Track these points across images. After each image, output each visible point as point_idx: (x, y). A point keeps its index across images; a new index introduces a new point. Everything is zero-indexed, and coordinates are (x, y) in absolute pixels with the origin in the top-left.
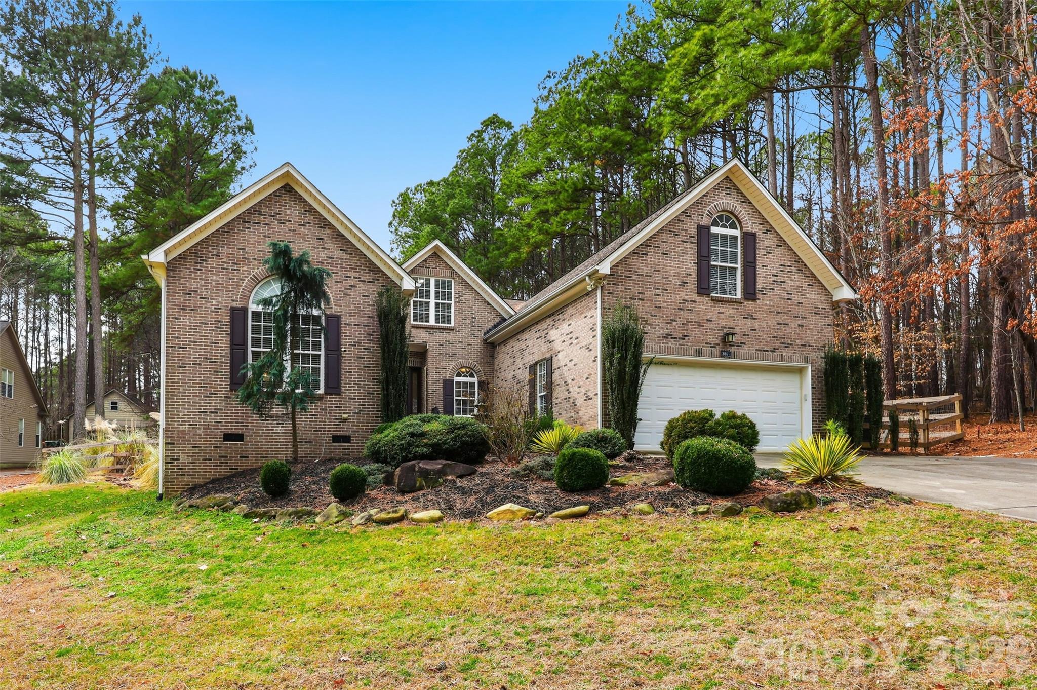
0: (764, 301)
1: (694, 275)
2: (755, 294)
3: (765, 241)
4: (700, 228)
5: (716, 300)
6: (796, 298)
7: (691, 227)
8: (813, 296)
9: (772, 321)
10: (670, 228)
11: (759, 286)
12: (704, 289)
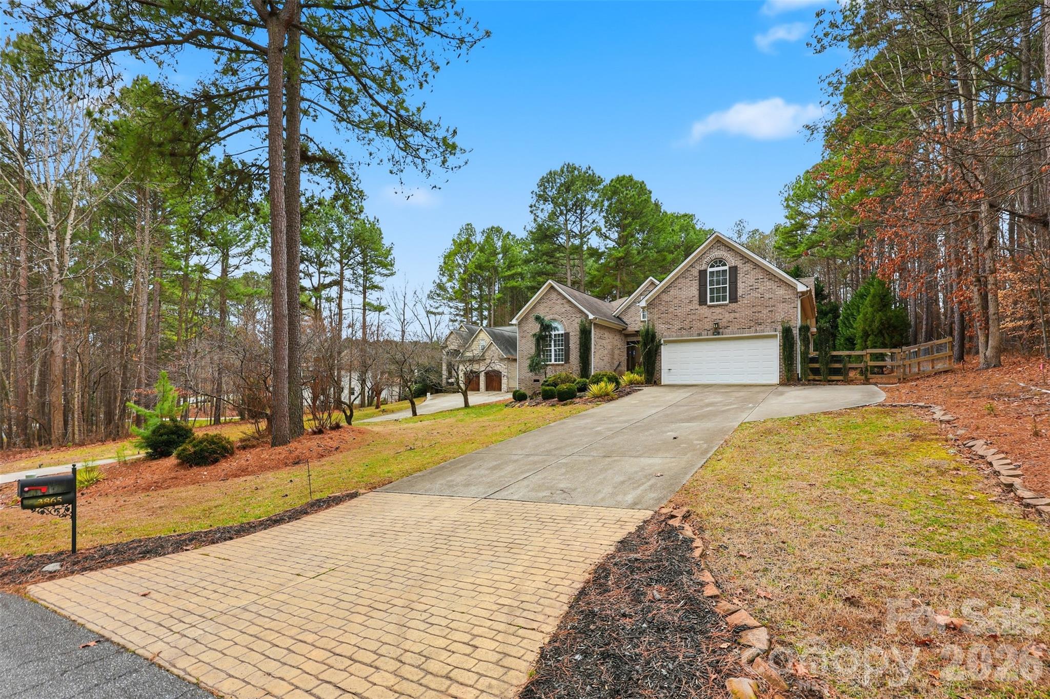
0: (742, 302)
1: (697, 296)
2: (736, 298)
3: (743, 268)
4: (700, 271)
5: (710, 307)
6: (767, 296)
7: (695, 272)
8: (781, 292)
9: (749, 312)
10: (683, 275)
11: (740, 293)
12: (702, 301)
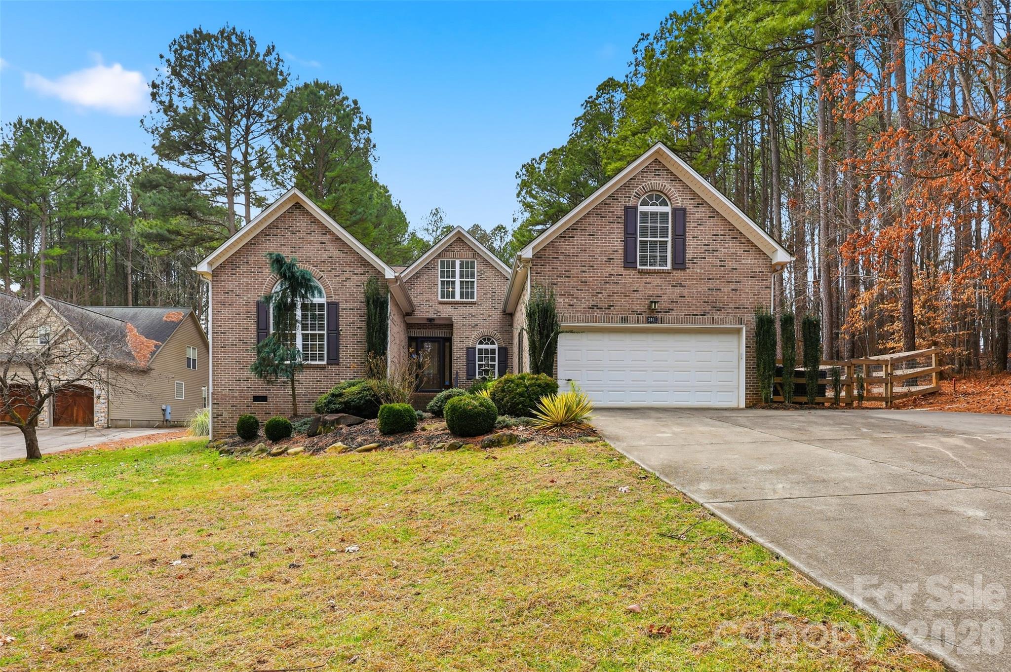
0: (694, 270)
1: (621, 251)
2: (684, 263)
3: (696, 214)
4: (627, 209)
5: (641, 272)
6: (730, 264)
7: (618, 210)
8: (749, 261)
9: (703, 288)
10: (598, 211)
11: (689, 254)
12: (629, 263)
